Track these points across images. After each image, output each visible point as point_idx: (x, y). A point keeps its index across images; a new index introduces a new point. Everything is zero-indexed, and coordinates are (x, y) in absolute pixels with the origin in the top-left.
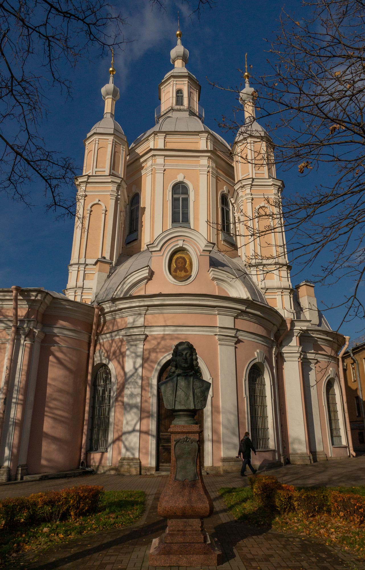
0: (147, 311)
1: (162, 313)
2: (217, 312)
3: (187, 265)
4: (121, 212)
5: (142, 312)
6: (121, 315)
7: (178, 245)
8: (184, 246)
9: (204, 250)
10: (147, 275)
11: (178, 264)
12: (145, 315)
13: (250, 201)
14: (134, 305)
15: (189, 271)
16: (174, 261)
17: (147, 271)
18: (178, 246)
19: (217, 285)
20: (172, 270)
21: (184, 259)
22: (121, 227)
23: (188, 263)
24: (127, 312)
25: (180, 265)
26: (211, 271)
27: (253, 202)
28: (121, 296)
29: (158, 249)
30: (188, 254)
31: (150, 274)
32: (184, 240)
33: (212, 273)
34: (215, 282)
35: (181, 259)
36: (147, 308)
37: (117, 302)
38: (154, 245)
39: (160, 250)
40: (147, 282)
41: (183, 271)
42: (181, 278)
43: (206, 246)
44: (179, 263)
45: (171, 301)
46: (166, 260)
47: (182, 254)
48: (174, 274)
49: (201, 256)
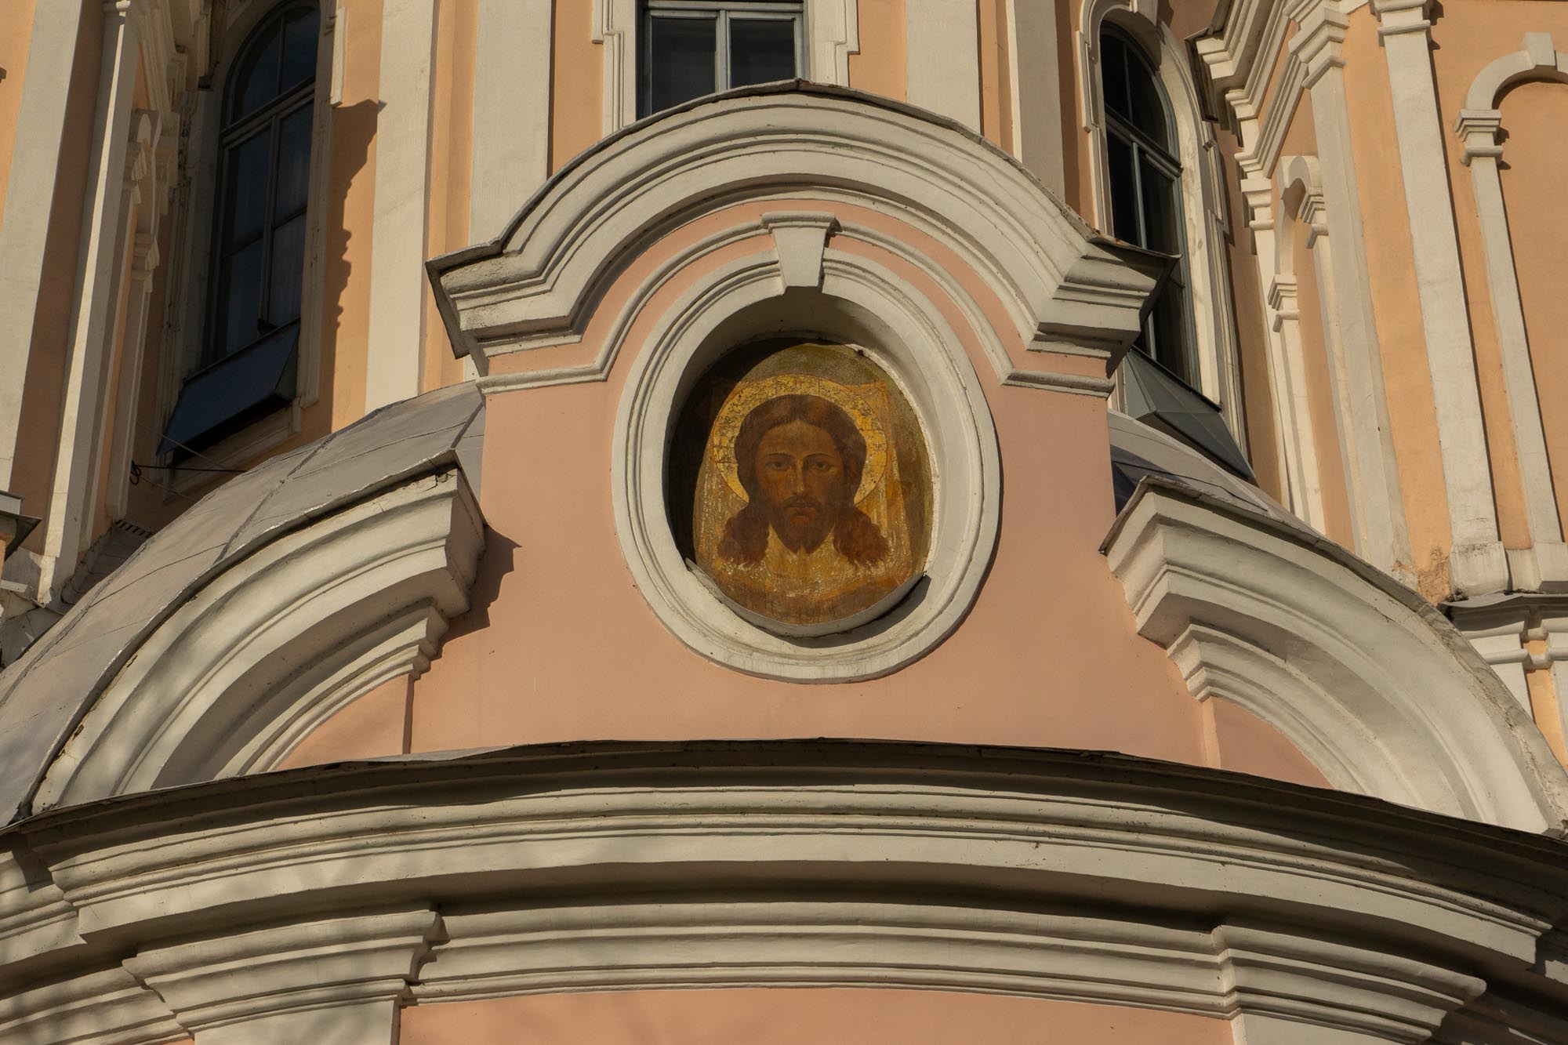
0: (424, 956)
1: (618, 981)
2: (1227, 980)
3: (867, 485)
4: (137, 112)
5: (379, 967)
6: (122, 1016)
7: (767, 269)
8: (834, 287)
9: (1050, 332)
10: (436, 559)
11: (773, 473)
12: (405, 1001)
13: (1416, 18)
14: (287, 881)
15: (897, 544)
16: (722, 440)
17: (439, 520)
18: (776, 287)
19: (1214, 689)
20: (710, 526)
21: (834, 422)
22: (136, 266)
23: (878, 459)
24: (205, 973)
25: (791, 484)
26: (1144, 538)
27: (1438, 33)
28: (143, 783)
29: (556, 303)
30: (872, 374)
31: (466, 565)
32: (833, 230)
33: (1158, 547)
34: (1192, 657)
35: (797, 427)
36: (424, 917)
37: (92, 863)
38: (508, 266)
39: (577, 321)
40: (431, 650)
41: (827, 548)
42: (804, 611)
43: (1073, 286)
44: (783, 462)
45: (713, 830)
46: (638, 415)
47: (809, 369)
48: (730, 569)
49: (1026, 394)
